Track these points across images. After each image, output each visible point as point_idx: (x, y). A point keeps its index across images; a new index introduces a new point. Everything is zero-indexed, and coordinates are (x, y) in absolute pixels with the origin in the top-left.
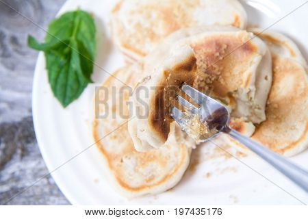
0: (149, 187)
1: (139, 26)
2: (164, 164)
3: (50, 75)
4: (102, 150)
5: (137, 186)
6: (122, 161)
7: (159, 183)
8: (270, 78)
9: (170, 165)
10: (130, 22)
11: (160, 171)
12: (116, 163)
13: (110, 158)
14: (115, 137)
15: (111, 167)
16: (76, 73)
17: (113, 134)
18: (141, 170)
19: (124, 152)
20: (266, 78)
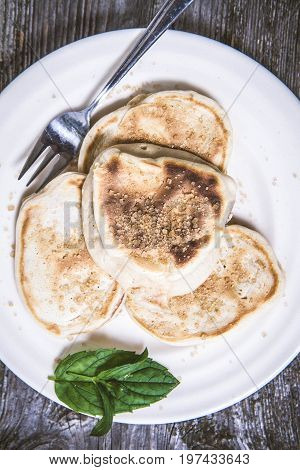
0: (271, 264)
1: (77, 299)
2: (242, 251)
3: (140, 405)
4: (235, 322)
5: (271, 276)
6: (245, 298)
7: (265, 253)
8: (143, 145)
9: (242, 244)
10: (72, 310)
11: (251, 254)
12: (248, 304)
13: (243, 312)
14: (216, 310)
15: (254, 309)
16: (133, 373)
17: (213, 314)
18: (252, 276)
19: (234, 297)
20: (145, 148)
